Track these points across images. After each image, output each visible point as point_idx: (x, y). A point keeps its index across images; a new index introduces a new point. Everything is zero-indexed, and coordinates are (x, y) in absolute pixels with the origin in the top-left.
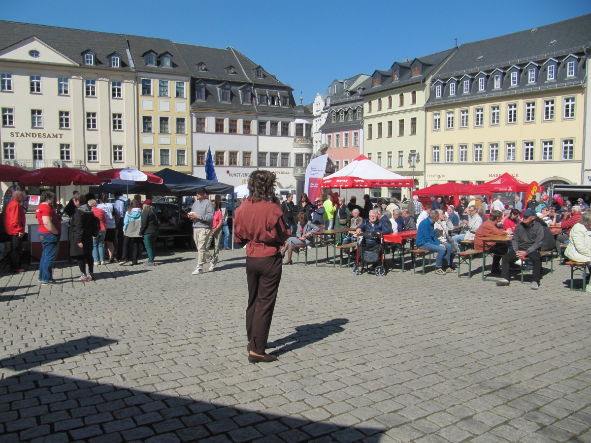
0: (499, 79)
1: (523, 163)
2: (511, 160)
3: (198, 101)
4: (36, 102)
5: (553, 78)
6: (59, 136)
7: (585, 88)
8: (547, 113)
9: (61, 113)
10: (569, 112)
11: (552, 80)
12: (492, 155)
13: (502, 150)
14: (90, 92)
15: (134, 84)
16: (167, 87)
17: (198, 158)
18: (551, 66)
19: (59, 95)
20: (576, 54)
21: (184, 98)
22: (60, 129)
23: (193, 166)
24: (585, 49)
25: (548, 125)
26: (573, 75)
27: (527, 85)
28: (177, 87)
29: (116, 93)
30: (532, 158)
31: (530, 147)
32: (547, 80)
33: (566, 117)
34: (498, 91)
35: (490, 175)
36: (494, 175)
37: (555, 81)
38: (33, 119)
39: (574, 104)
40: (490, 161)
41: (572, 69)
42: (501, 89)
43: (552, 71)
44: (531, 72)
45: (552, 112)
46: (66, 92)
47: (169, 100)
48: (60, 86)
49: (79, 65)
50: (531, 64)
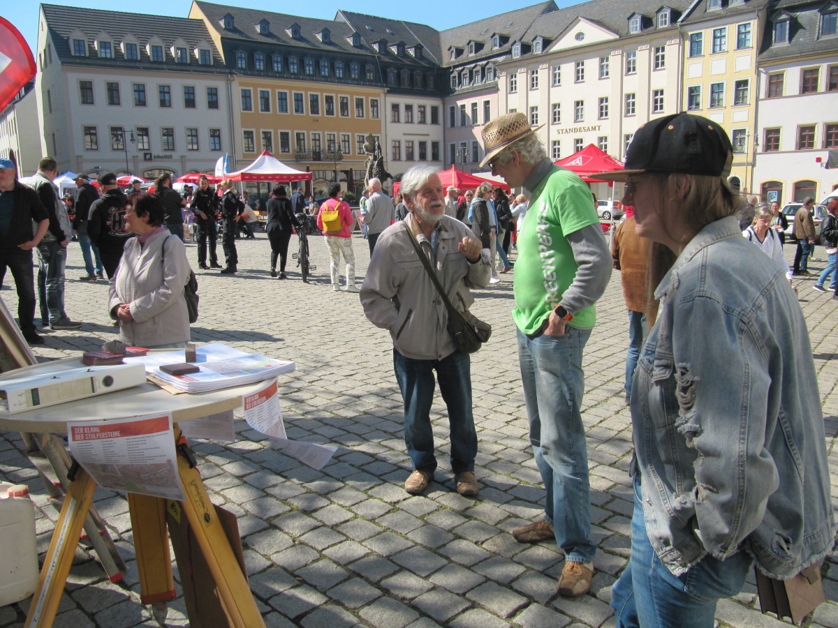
3: (776, 46)
4: (579, 92)
6: (597, 128)
9: (601, 100)
14: (630, 68)
15: (679, 44)
16: (724, 36)
17: (768, 140)
19: (600, 79)
21: (749, 47)
22: (599, 119)
23: (755, 154)
28: (739, 33)
29: (659, 63)
38: (577, 111)
46: (607, 74)
47: (725, 55)
48: (602, 67)
49: (618, 37)
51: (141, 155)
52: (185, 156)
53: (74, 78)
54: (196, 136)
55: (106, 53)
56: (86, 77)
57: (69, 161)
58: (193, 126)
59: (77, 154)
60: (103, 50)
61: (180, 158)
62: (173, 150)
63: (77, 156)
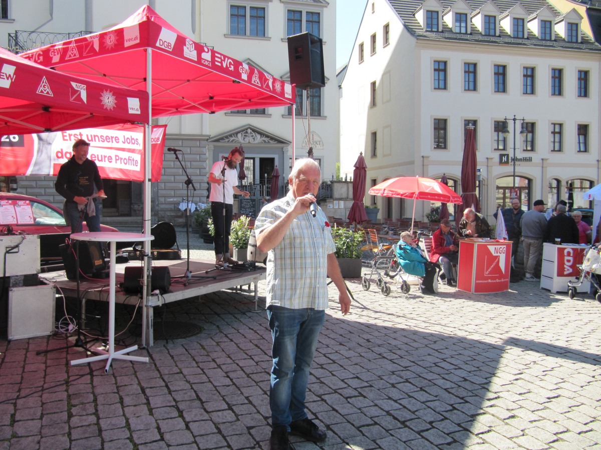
51: (496, 156)
52: (547, 159)
53: (428, 56)
54: (560, 133)
55: (460, 27)
56: (442, 54)
57: (412, 163)
58: (558, 120)
59: (422, 154)
60: (458, 24)
61: (541, 161)
62: (532, 150)
63: (423, 157)
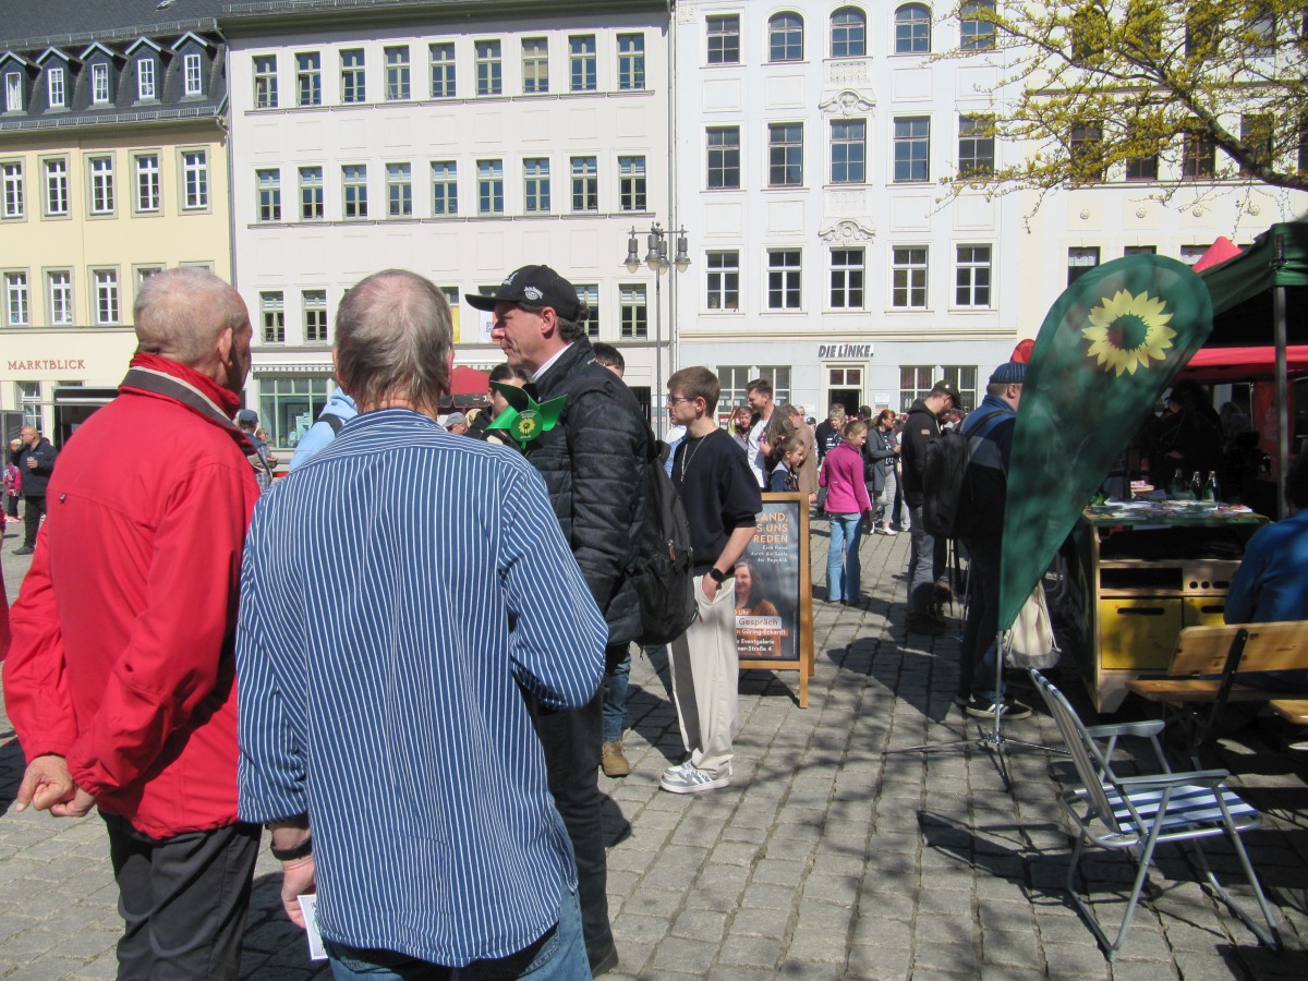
0: (19, 83)
1: (95, 329)
2: (64, 322)
5: (153, 96)
7: (226, 127)
8: (144, 191)
10: (195, 192)
11: (149, 101)
12: (15, 306)
13: (38, 288)
18: (146, 61)
20: (205, 35)
24: (215, 21)
25: (148, 223)
26: (199, 92)
27: (91, 108)
30: (115, 317)
31: (109, 285)
32: (137, 98)
33: (190, 203)
34: (16, 118)
35: (12, 366)
36: (22, 365)
37: (159, 103)
39: (204, 171)
40: (11, 324)
41: (197, 76)
42: (25, 113)
43: (150, 75)
44: (99, 72)
45: (156, 189)
50: (96, 49)
